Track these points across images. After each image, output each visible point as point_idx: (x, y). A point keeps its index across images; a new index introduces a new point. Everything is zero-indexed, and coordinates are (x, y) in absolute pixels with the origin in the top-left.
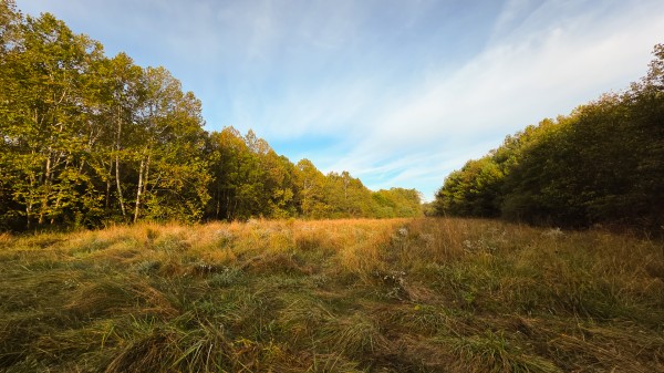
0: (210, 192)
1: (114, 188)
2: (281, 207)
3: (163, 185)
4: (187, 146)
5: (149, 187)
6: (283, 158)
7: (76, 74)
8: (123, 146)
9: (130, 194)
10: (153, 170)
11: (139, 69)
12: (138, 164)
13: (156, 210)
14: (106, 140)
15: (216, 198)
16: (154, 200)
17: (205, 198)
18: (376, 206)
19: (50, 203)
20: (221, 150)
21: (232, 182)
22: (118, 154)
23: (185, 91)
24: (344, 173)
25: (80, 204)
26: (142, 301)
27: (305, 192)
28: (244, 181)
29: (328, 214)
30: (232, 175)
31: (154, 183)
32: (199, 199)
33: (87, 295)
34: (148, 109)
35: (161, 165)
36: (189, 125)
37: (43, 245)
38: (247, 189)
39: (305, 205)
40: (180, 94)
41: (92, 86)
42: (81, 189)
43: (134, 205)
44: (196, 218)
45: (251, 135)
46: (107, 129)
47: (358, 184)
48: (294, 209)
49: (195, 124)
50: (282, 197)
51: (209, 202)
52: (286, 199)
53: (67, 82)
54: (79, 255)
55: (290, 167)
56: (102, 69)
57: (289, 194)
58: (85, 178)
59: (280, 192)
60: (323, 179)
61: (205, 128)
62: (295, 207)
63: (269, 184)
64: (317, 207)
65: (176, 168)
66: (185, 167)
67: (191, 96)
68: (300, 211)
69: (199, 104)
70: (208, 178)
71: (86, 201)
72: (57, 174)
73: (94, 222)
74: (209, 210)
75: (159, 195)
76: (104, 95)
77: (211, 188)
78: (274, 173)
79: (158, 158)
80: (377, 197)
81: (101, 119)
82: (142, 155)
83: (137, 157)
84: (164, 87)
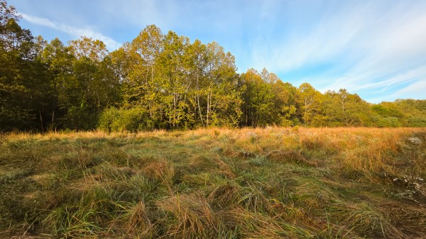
0: (242, 110)
1: (197, 110)
2: (287, 118)
3: (218, 107)
4: (229, 84)
5: (212, 108)
6: (288, 84)
7: (180, 56)
8: (200, 88)
9: (204, 112)
10: (213, 99)
11: (204, 46)
12: (206, 97)
13: (216, 121)
14: (193, 87)
15: (245, 114)
16: (214, 116)
17: (240, 113)
18: (376, 116)
19: (176, 118)
20: (247, 84)
21: (254, 103)
22: (198, 92)
23: (226, 53)
24: (341, 90)
25: (186, 118)
26: (218, 167)
27: (306, 107)
28: (262, 102)
29: (326, 123)
30: (254, 99)
31: (214, 106)
32: (236, 114)
33: (196, 160)
34: (209, 67)
35: (217, 96)
36: (229, 71)
37: (177, 136)
38: (263, 107)
39: (306, 116)
40: (223, 54)
41: (186, 61)
42: (186, 110)
43: (206, 118)
44: (235, 125)
45: (265, 71)
46: (193, 81)
47: (356, 99)
48: (297, 119)
49: (232, 70)
50: (288, 111)
51: (242, 116)
52: (291, 112)
53: (178, 61)
54: (190, 141)
55: (293, 90)
56: (190, 51)
57: (293, 109)
58: (187, 106)
59: (287, 108)
60: (321, 96)
61: (237, 72)
62: (298, 118)
63: (278, 103)
64: (316, 118)
65: (224, 97)
66: (228, 96)
67: (229, 54)
68: (302, 121)
69: (233, 58)
70: (240, 102)
71: (188, 116)
72: (177, 104)
73: (192, 127)
74: (242, 120)
75: (217, 112)
76: (191, 64)
77: (243, 108)
78: (281, 95)
79: (215, 93)
80: (377, 109)
81: (190, 75)
82: (208, 91)
83: (206, 93)
84: (215, 53)
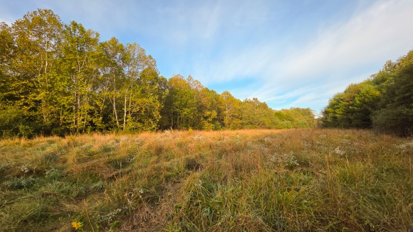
0: (161, 114)
2: (209, 122)
3: (134, 110)
4: (148, 87)
6: (213, 91)
17: (158, 117)
18: (277, 120)
21: (177, 108)
23: (147, 55)
24: (254, 99)
25: (91, 122)
27: (227, 112)
28: (185, 106)
29: (242, 127)
30: (177, 103)
32: (154, 119)
38: (186, 111)
39: (226, 121)
40: (144, 57)
42: (91, 114)
44: (154, 130)
45: (190, 78)
47: (264, 106)
48: (218, 123)
49: (154, 74)
50: (210, 116)
51: (161, 120)
52: (212, 117)
55: (217, 97)
57: (215, 114)
58: (93, 108)
59: (208, 113)
60: (240, 103)
61: (159, 76)
63: (201, 108)
64: (234, 121)
66: (146, 99)
67: (150, 57)
68: (223, 125)
70: (159, 106)
71: (94, 121)
77: (162, 111)
78: (204, 101)
80: (278, 114)
